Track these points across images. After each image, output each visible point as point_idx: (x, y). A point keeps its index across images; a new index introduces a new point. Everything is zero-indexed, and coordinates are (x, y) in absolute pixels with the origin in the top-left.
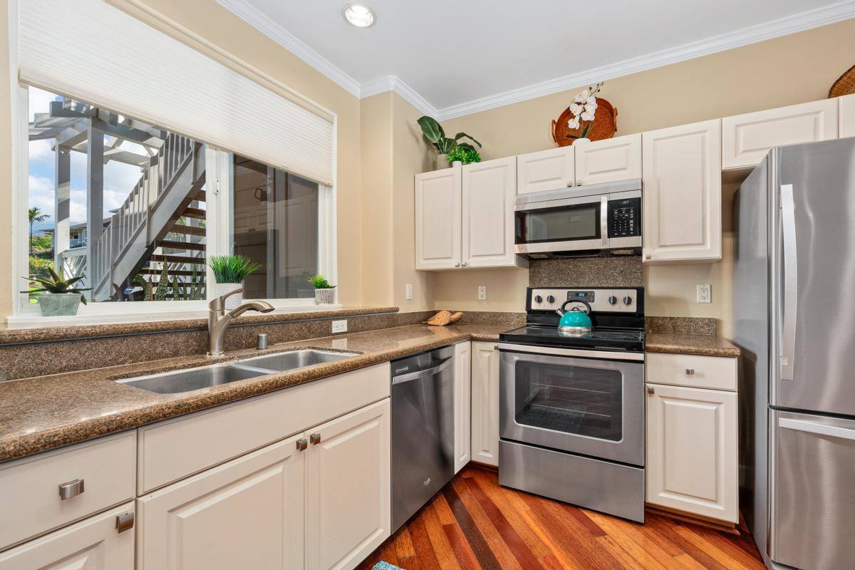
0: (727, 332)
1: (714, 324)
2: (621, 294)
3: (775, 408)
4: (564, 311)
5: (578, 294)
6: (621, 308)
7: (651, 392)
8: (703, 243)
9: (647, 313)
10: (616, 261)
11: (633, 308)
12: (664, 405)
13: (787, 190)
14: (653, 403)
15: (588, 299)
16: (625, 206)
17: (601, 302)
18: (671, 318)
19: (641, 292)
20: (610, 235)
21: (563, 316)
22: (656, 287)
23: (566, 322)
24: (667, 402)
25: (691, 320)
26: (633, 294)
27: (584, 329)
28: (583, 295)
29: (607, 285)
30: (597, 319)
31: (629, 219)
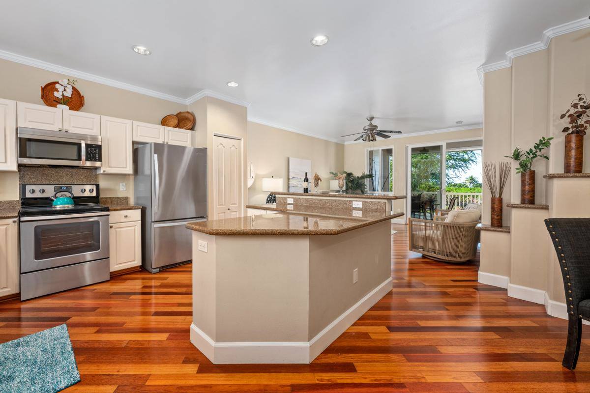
0: (132, 202)
1: (126, 199)
2: (88, 188)
3: (153, 222)
4: (56, 197)
5: (61, 188)
6: (87, 194)
7: (111, 227)
8: (126, 168)
9: (101, 196)
10: (82, 171)
11: (94, 194)
12: (116, 231)
13: (156, 156)
14: (112, 231)
15: (69, 190)
16: (94, 147)
17: (77, 191)
18: (110, 198)
19: (98, 186)
20: (87, 160)
21: (55, 200)
22: (103, 184)
23: (59, 203)
24: (117, 230)
25: (118, 198)
26: (94, 188)
27: (70, 206)
28: (65, 188)
29: (77, 183)
30: (77, 200)
31: (95, 153)
